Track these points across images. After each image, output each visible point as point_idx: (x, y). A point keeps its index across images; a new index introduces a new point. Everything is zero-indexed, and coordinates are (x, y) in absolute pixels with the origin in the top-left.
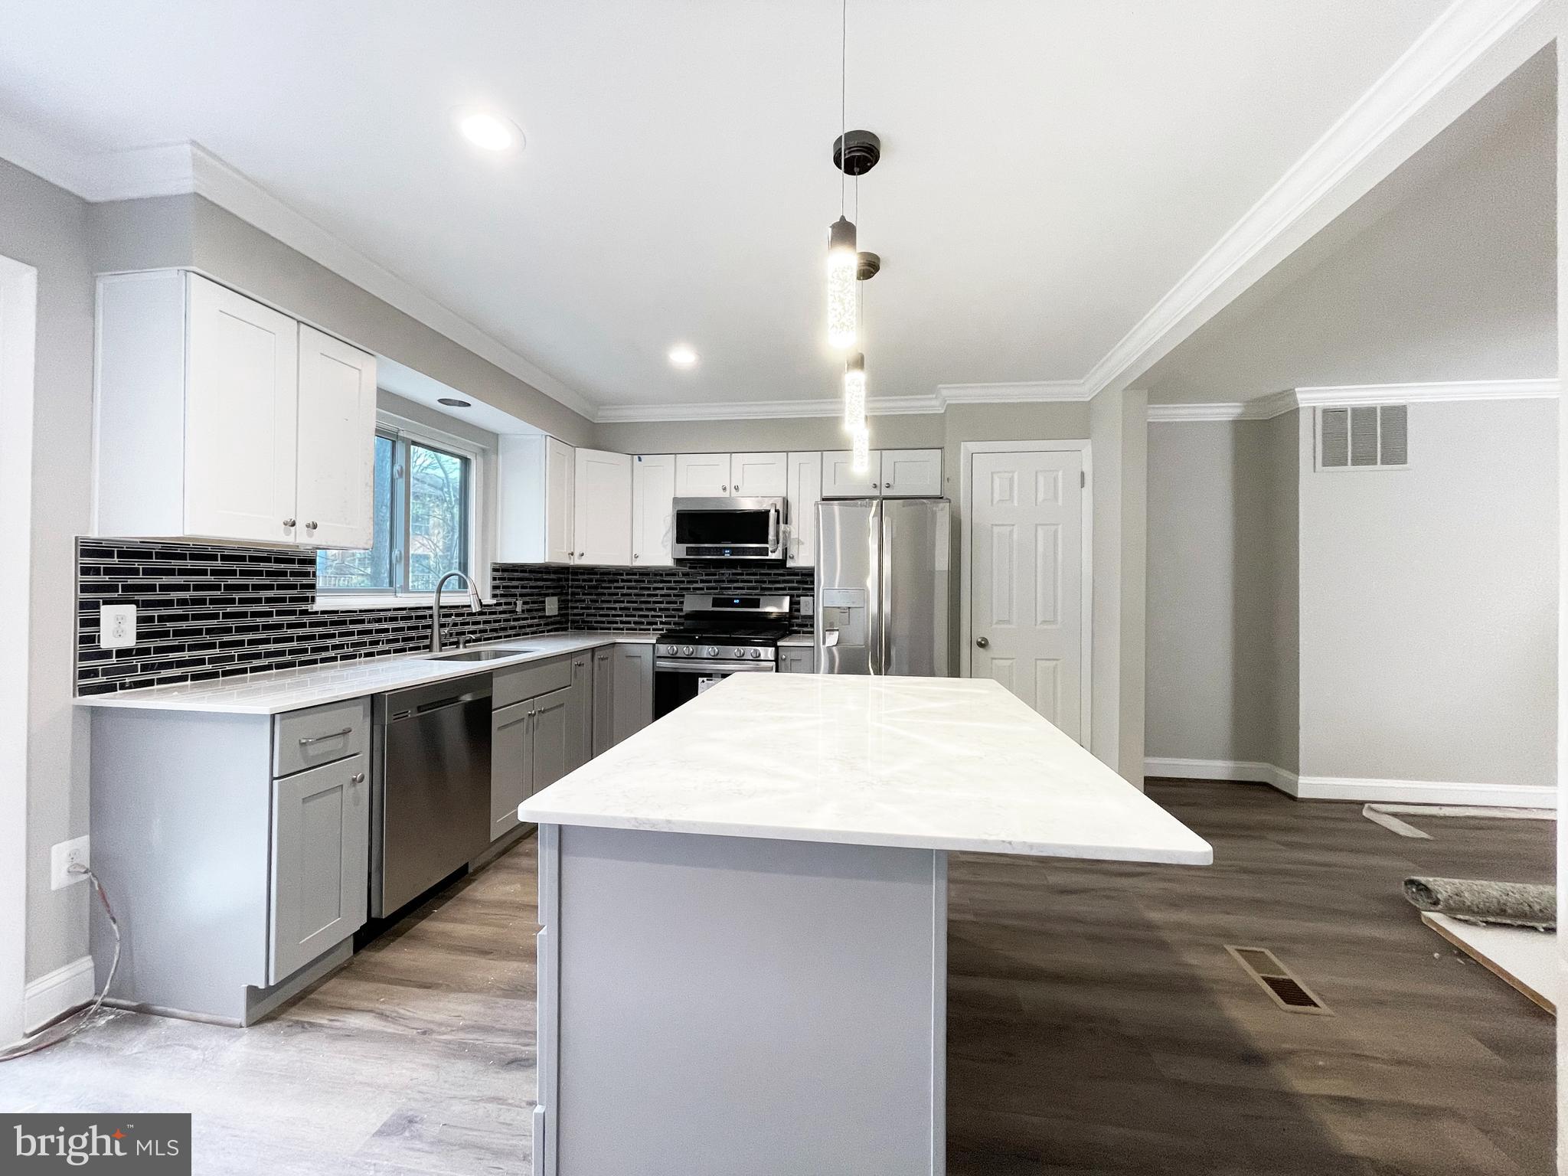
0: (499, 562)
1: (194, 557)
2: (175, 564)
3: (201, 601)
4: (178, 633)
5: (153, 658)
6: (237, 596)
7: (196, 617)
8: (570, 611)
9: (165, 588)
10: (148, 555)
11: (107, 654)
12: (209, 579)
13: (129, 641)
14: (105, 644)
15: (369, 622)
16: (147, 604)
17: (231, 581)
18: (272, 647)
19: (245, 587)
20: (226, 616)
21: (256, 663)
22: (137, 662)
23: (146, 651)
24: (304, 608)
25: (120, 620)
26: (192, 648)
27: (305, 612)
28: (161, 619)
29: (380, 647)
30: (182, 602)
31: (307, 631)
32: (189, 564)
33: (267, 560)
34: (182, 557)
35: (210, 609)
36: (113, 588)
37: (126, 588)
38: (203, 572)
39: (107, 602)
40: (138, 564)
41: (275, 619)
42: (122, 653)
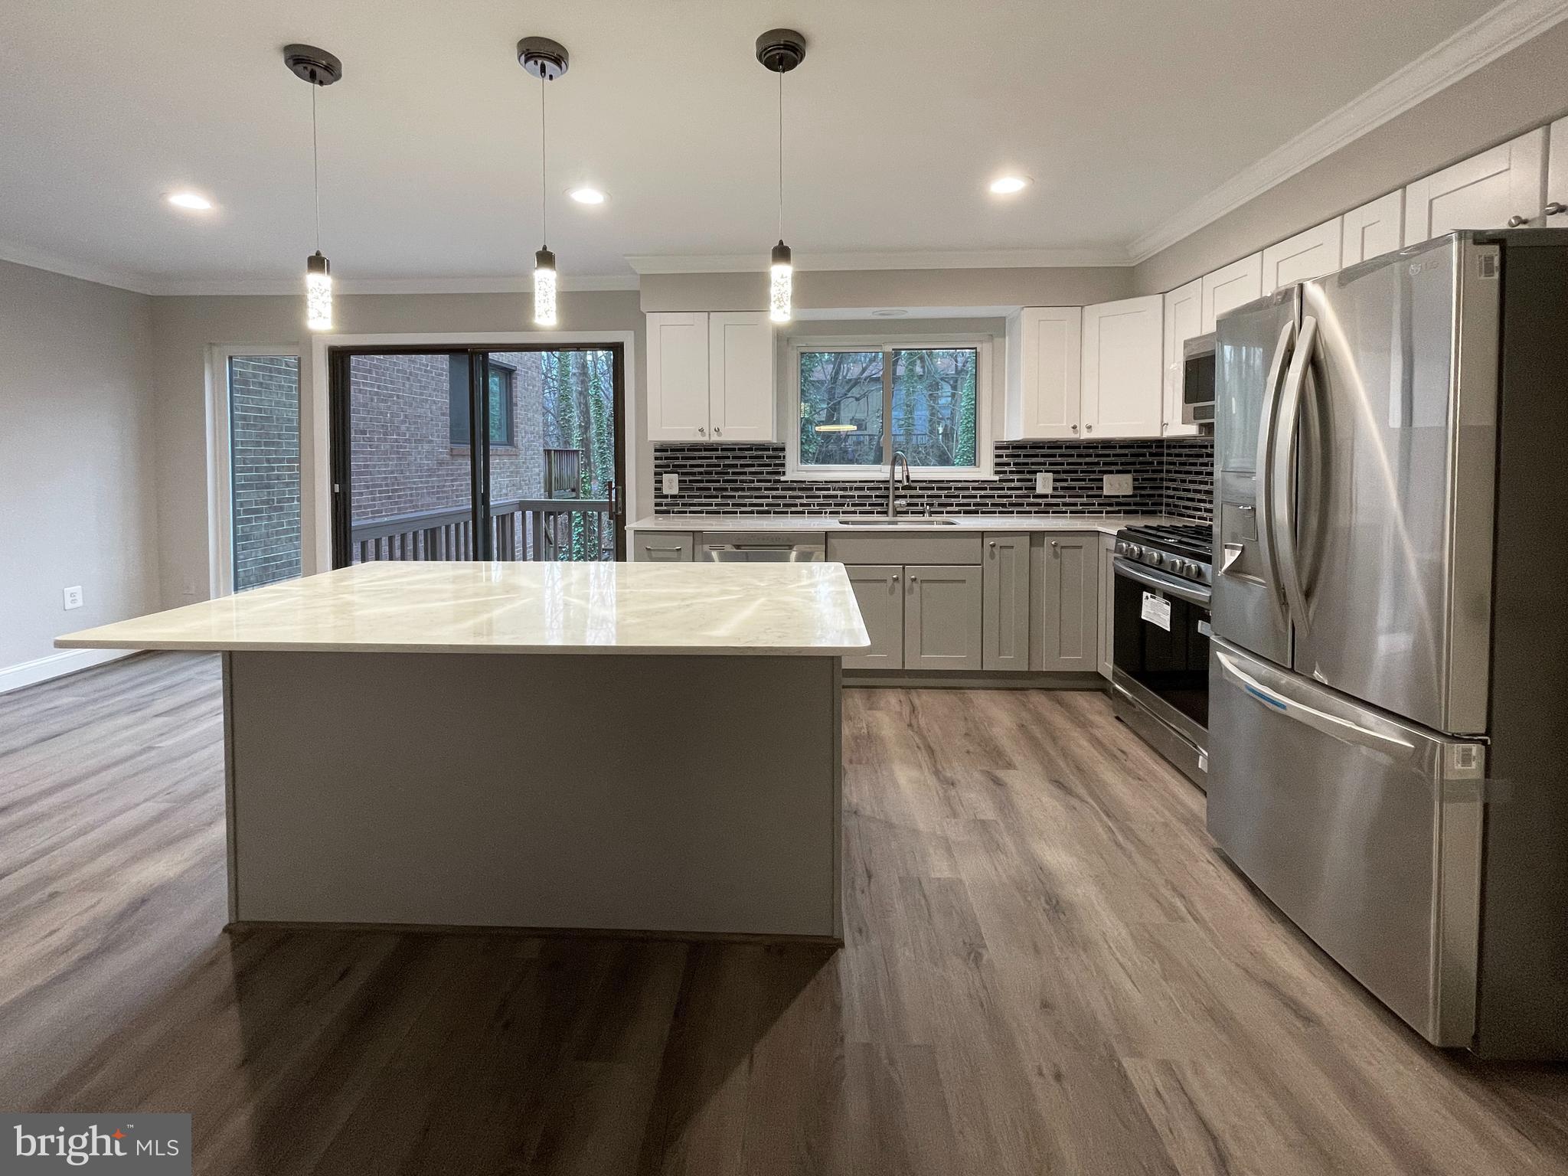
0: (1005, 440)
1: (706, 450)
2: (697, 454)
3: (710, 473)
4: (699, 489)
5: (686, 500)
6: (730, 471)
7: (708, 481)
8: (1164, 492)
9: (692, 466)
10: (683, 450)
11: (666, 497)
12: (714, 461)
13: (675, 491)
14: (665, 493)
15: (834, 490)
16: (683, 474)
17: (727, 462)
18: (755, 501)
19: (735, 466)
20: (724, 481)
21: (743, 509)
22: (680, 501)
23: (683, 497)
24: (777, 478)
25: (671, 481)
26: (706, 497)
27: (779, 481)
28: (690, 481)
29: (845, 508)
30: (701, 473)
31: (780, 493)
32: (703, 454)
33: (750, 449)
34: (700, 450)
35: (715, 477)
36: (668, 466)
37: (674, 466)
38: (711, 458)
39: (666, 472)
40: (679, 454)
41: (756, 484)
42: (673, 497)
